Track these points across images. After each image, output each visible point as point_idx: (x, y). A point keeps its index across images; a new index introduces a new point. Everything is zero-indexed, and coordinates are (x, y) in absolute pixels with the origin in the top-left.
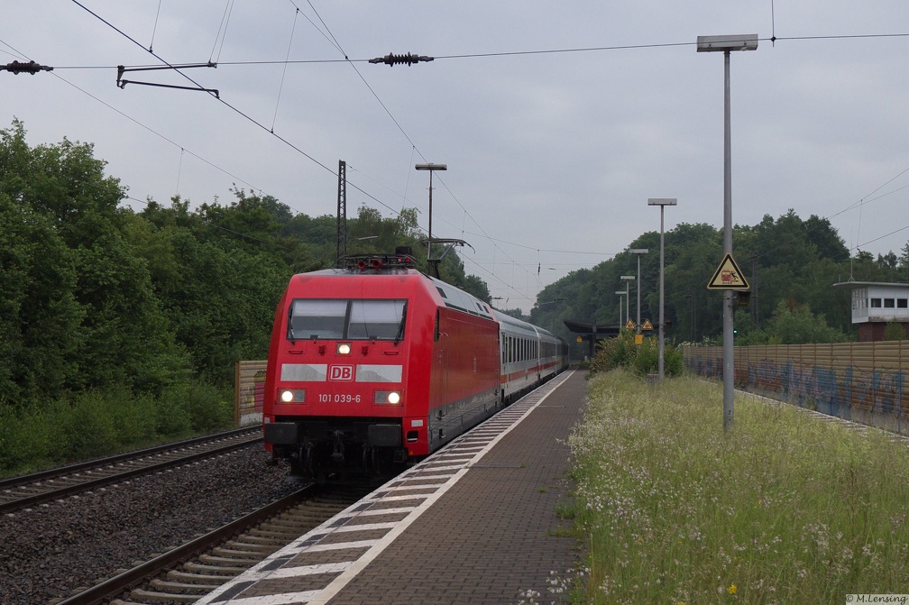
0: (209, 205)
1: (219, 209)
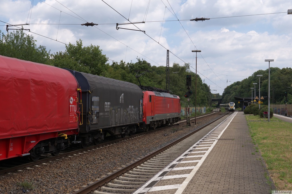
0: (130, 63)
1: (133, 64)
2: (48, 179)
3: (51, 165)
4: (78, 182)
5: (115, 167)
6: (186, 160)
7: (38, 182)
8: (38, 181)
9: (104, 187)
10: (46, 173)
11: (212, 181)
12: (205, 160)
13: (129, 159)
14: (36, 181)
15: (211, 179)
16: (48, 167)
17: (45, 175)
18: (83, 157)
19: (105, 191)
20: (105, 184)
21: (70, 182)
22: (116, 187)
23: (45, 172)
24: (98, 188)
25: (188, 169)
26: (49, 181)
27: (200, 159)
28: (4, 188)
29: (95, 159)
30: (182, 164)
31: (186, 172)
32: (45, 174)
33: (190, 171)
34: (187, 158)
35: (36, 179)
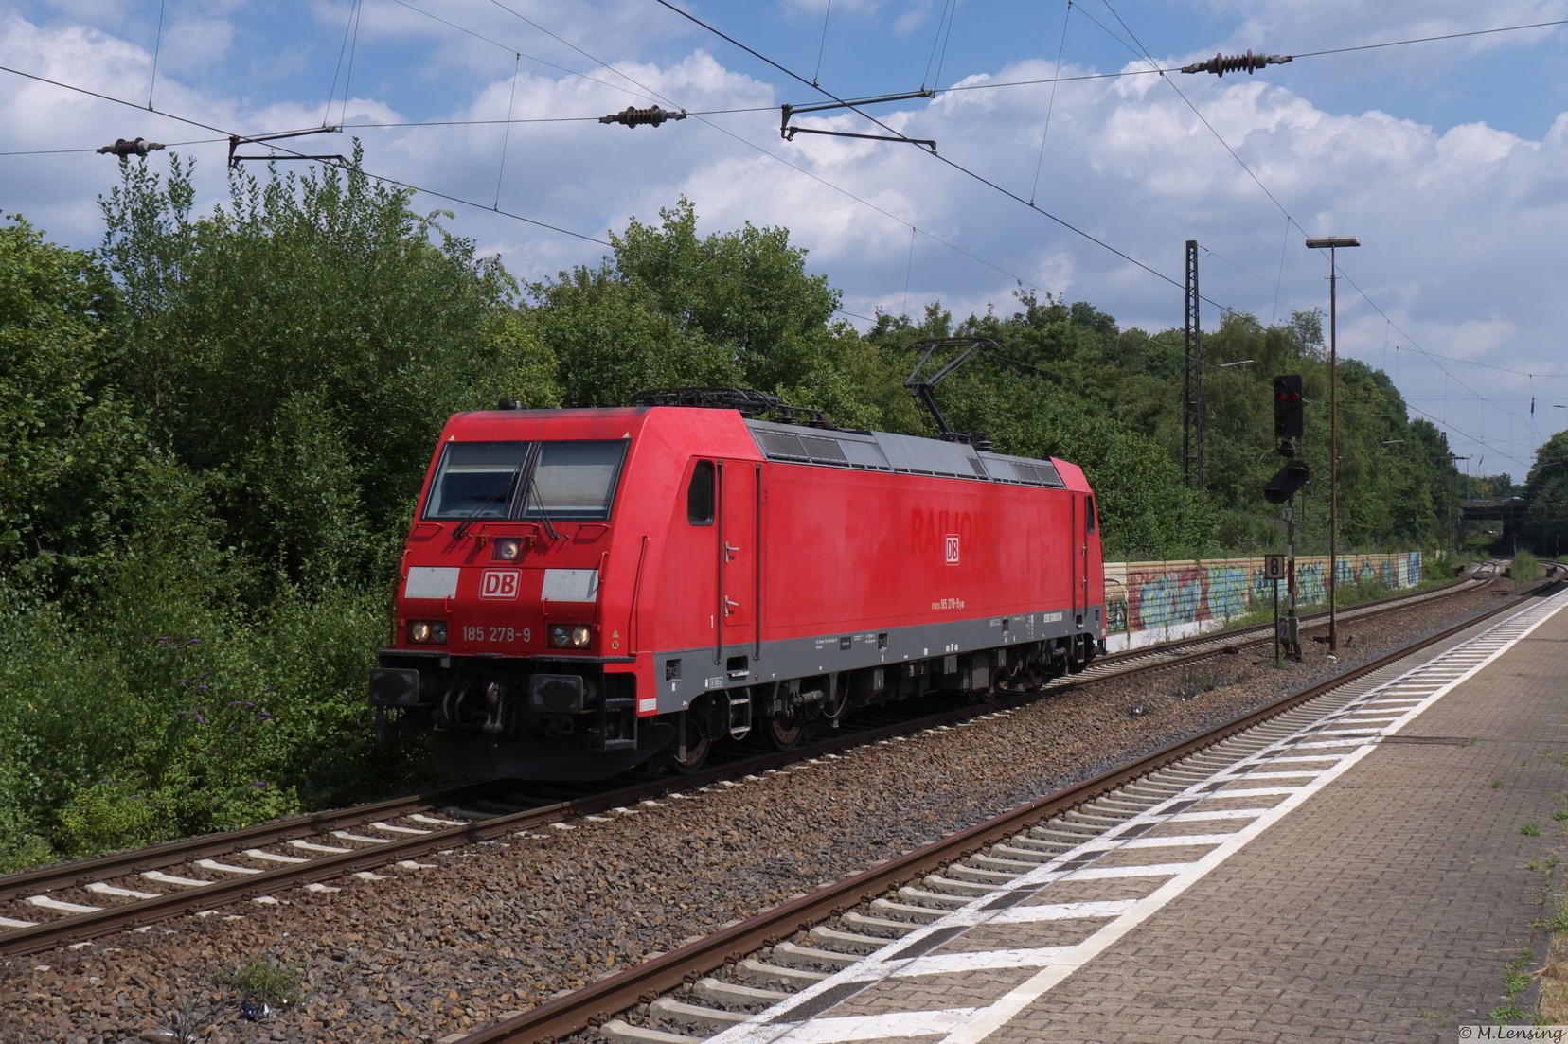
0: (980, 317)
1: (995, 325)
2: (401, 952)
3: (437, 875)
4: (538, 968)
5: (775, 892)
6: (1112, 864)
7: (339, 964)
8: (339, 959)
9: (667, 1004)
10: (395, 917)
11: (1174, 994)
12: (1226, 863)
13: (875, 843)
14: (326, 962)
15: (1181, 982)
16: (419, 883)
17: (386, 924)
18: (627, 833)
19: (670, 1023)
20: (681, 985)
21: (494, 970)
22: (741, 1002)
23: (393, 910)
24: (636, 1005)
25: (1086, 914)
26: (400, 961)
27: (1197, 859)
28: (145, 993)
29: (689, 843)
30: (1071, 889)
31: (1063, 934)
32: (389, 921)
33: (1092, 925)
34: (1126, 853)
35: (331, 950)
